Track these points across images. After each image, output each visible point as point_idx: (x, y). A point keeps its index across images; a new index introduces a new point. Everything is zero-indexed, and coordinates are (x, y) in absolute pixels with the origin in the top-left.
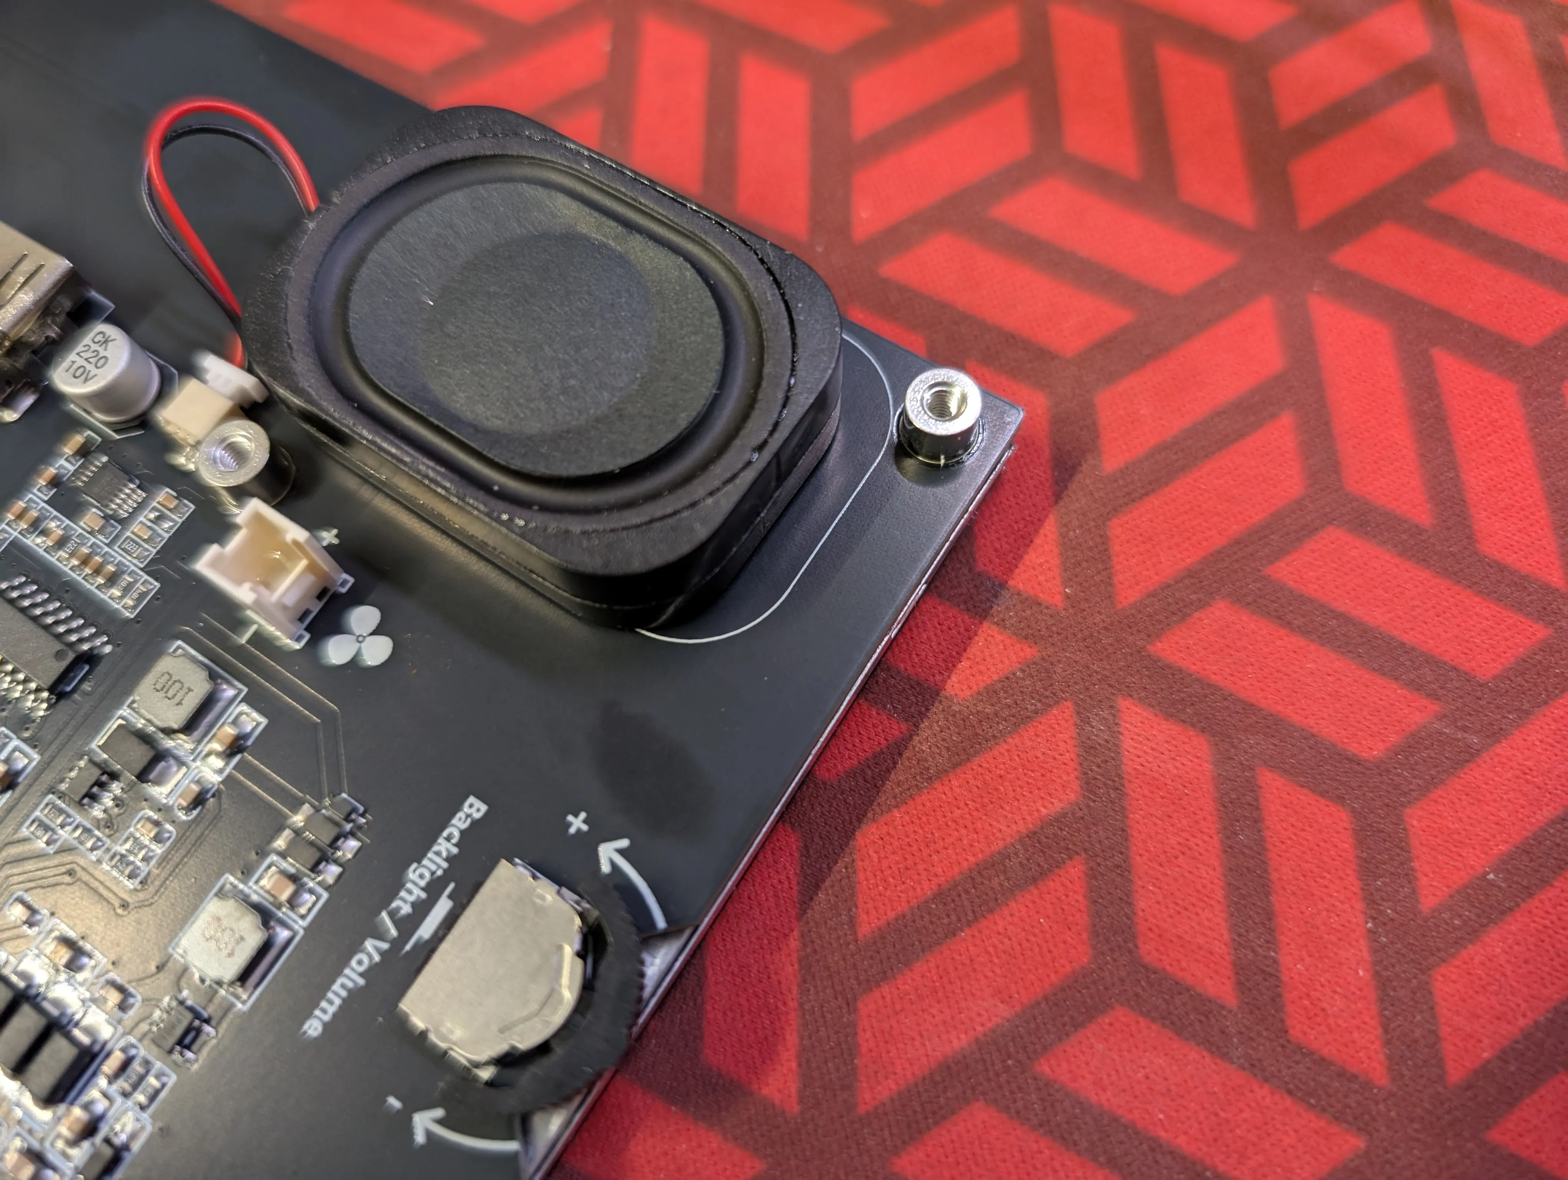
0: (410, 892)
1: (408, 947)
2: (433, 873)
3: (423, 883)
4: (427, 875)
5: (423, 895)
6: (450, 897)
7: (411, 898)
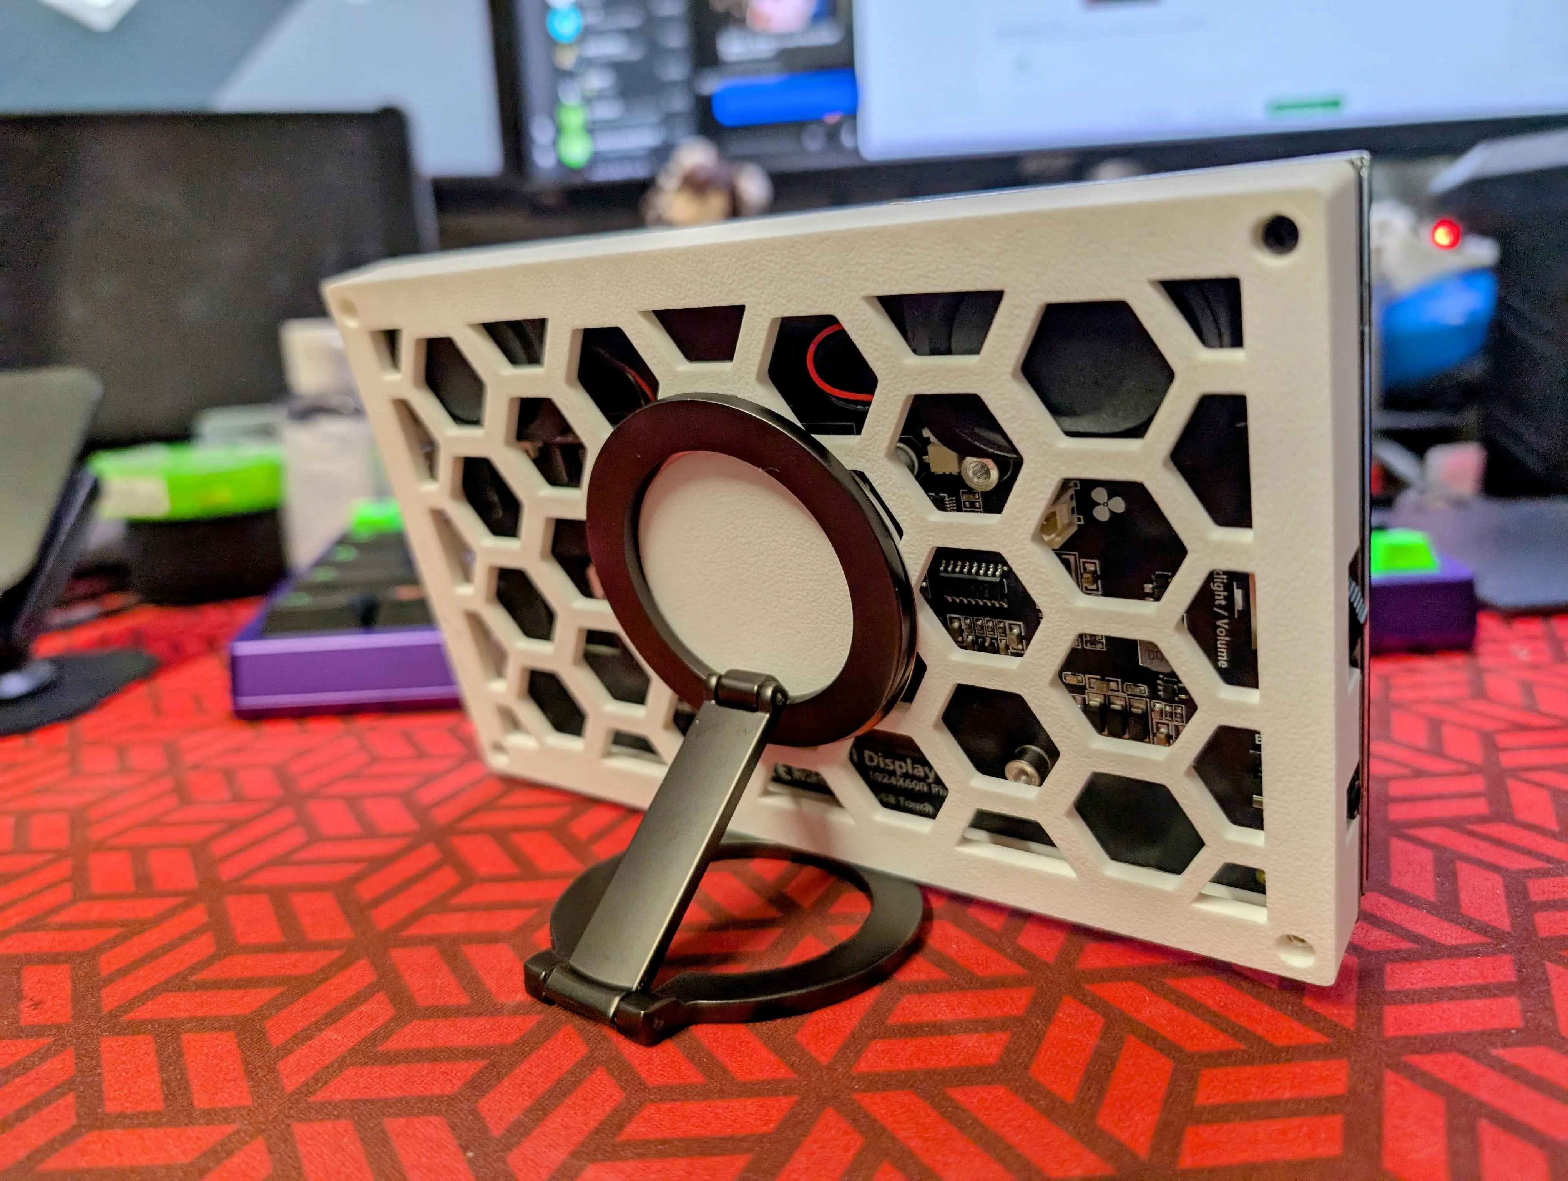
0: (1219, 595)
1: (1236, 616)
2: (1223, 583)
3: (1221, 589)
4: (1221, 585)
5: (1226, 594)
6: (1238, 588)
7: (1222, 597)
